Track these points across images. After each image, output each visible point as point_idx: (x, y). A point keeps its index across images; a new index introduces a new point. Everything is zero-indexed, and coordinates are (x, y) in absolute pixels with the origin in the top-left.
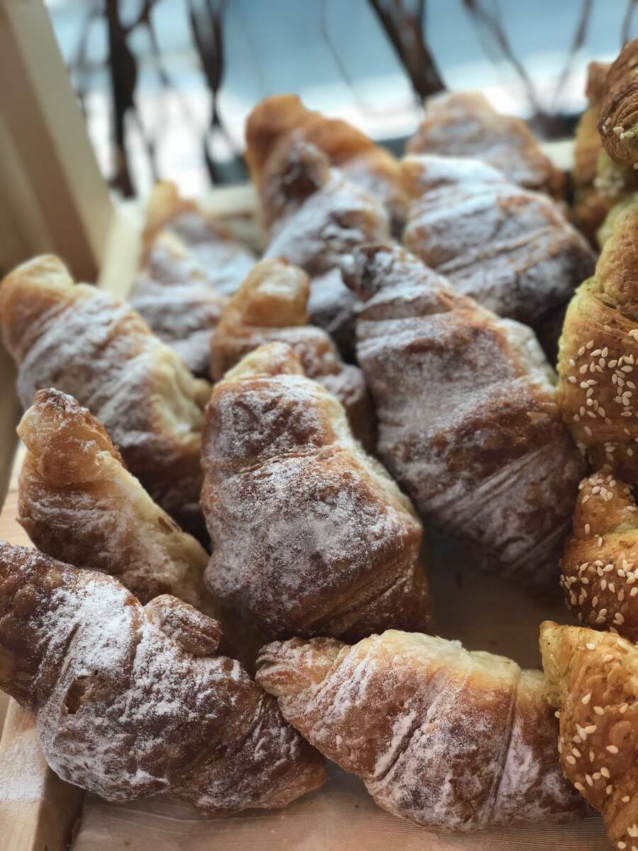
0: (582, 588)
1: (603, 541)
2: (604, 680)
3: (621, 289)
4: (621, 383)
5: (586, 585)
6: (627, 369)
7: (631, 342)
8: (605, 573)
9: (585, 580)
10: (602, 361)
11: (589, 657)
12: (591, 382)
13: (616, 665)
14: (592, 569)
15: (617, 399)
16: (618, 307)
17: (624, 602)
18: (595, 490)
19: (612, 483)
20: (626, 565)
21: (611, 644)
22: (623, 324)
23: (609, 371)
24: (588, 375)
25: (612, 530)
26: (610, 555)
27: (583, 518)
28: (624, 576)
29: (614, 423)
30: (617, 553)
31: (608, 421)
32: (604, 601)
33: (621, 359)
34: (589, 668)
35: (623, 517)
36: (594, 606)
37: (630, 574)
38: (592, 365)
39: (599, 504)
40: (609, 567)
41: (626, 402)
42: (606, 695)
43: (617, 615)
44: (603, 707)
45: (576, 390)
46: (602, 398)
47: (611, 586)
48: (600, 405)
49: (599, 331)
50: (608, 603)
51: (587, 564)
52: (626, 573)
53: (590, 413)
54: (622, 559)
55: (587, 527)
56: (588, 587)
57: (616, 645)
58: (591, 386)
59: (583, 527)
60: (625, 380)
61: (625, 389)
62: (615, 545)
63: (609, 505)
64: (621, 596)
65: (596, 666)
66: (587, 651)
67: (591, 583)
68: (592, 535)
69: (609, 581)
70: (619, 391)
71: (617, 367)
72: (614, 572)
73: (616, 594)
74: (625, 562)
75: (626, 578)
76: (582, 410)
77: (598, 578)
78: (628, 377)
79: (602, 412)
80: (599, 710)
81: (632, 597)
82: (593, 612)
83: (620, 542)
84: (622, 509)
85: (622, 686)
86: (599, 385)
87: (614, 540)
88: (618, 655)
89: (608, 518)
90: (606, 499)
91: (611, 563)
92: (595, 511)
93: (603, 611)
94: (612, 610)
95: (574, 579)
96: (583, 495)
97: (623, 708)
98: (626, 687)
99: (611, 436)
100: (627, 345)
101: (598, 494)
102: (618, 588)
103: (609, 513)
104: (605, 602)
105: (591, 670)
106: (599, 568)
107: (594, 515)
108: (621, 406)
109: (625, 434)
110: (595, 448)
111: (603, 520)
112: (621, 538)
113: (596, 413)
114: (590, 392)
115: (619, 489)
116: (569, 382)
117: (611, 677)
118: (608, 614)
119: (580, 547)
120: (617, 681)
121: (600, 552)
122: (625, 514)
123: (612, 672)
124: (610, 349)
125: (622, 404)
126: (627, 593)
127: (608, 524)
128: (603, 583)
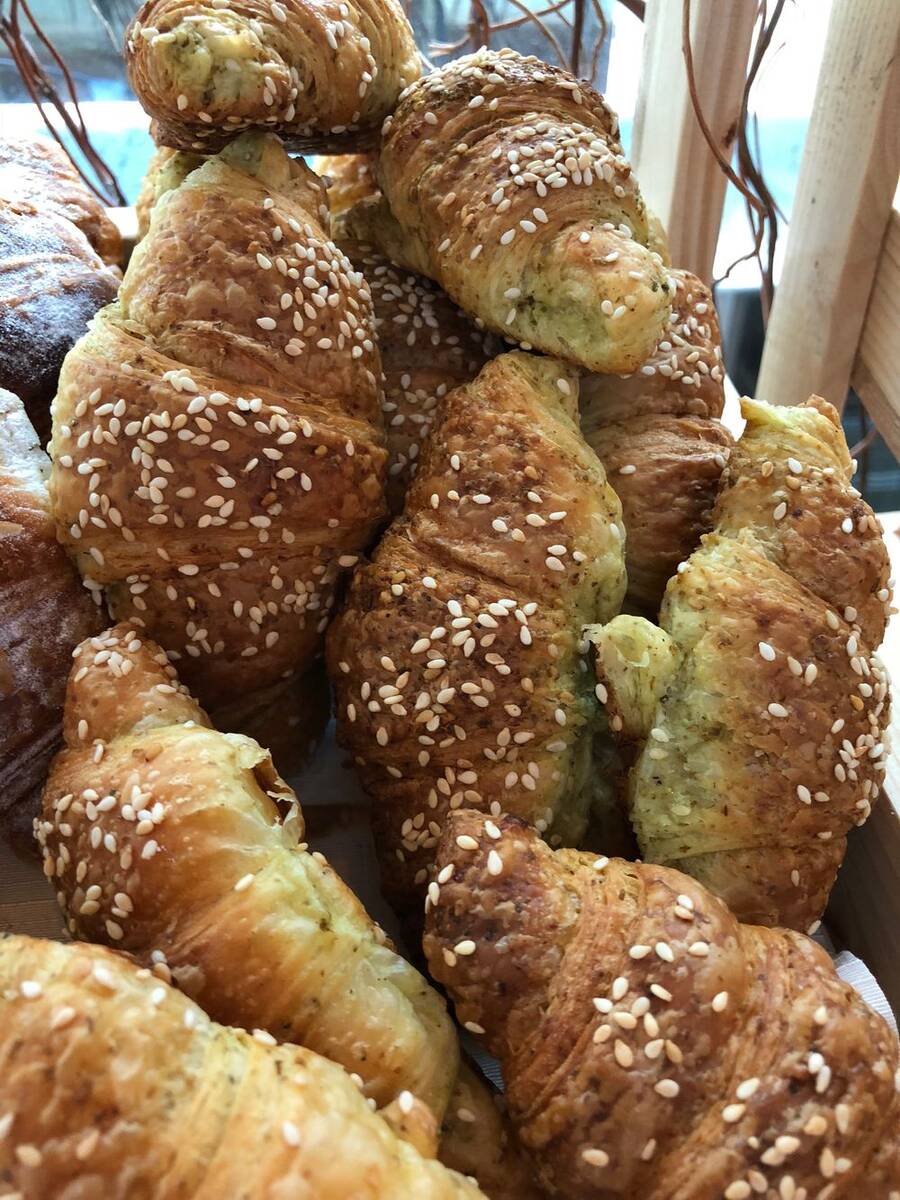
0: (61, 845)
1: (105, 752)
2: (49, 1074)
3: (154, 308)
4: (147, 462)
5: (67, 838)
6: (159, 437)
7: (166, 391)
8: (100, 813)
9: (66, 829)
10: (114, 423)
11: (25, 1017)
12: (96, 461)
13: (80, 1033)
14: (77, 806)
15: (141, 492)
16: (149, 338)
17: (131, 870)
18: (100, 657)
19: (134, 645)
20: (138, 796)
21: (80, 978)
22: (155, 363)
23: (127, 442)
24: (92, 449)
25: (126, 728)
26: (112, 778)
27: (78, 711)
28: (133, 818)
29: (137, 538)
30: (126, 772)
31: (127, 533)
32: (96, 869)
33: (147, 419)
34: (18, 1045)
35: (147, 704)
36: (79, 879)
37: (143, 814)
38: (98, 430)
39: (106, 682)
40: (108, 802)
41: (156, 496)
42: (47, 1113)
43: (120, 897)
44: (39, 1146)
45: (73, 480)
46: (114, 491)
47: (110, 840)
48: (112, 504)
49: (111, 372)
50: (104, 873)
51: (69, 797)
52: (136, 812)
53: (96, 520)
54: (133, 785)
55: (83, 725)
56: (71, 841)
57: (88, 981)
58: (96, 470)
59: (75, 726)
60: (155, 457)
61: (155, 472)
62: (125, 758)
63: (124, 681)
64: (125, 861)
65: (35, 1040)
66: (20, 1001)
67: (76, 833)
68: (89, 741)
69: (106, 829)
70: (145, 476)
71: (140, 434)
72: (116, 810)
73: (118, 854)
74: (136, 790)
75: (137, 821)
76: (83, 515)
77: (89, 823)
78: (159, 451)
79: (116, 517)
80: (29, 1154)
81: (145, 861)
82: (79, 891)
83: (136, 751)
84: (148, 690)
85: (88, 1085)
86: (109, 467)
87: (124, 748)
88: (90, 1004)
89: (120, 708)
90: (118, 674)
91: (112, 793)
92: (97, 696)
93: (94, 889)
94: (110, 888)
95: (48, 826)
96: (79, 668)
97: (86, 1144)
98: (98, 1087)
99: (136, 564)
100: (159, 395)
101: (104, 664)
102: (121, 843)
103: (122, 698)
104: (100, 871)
105: (22, 1053)
106: (89, 804)
107: (95, 703)
108: (147, 504)
109: (160, 559)
110: (115, 587)
111: (112, 712)
112: (138, 743)
113: (106, 519)
114: (95, 480)
115: (145, 655)
116: (61, 466)
117: (67, 1064)
118: (103, 895)
119: (67, 764)
120: (78, 1074)
121: (95, 773)
122: (151, 699)
123: (67, 1053)
124: (129, 402)
125: (150, 500)
126: (136, 853)
127: (120, 717)
128: (96, 833)
